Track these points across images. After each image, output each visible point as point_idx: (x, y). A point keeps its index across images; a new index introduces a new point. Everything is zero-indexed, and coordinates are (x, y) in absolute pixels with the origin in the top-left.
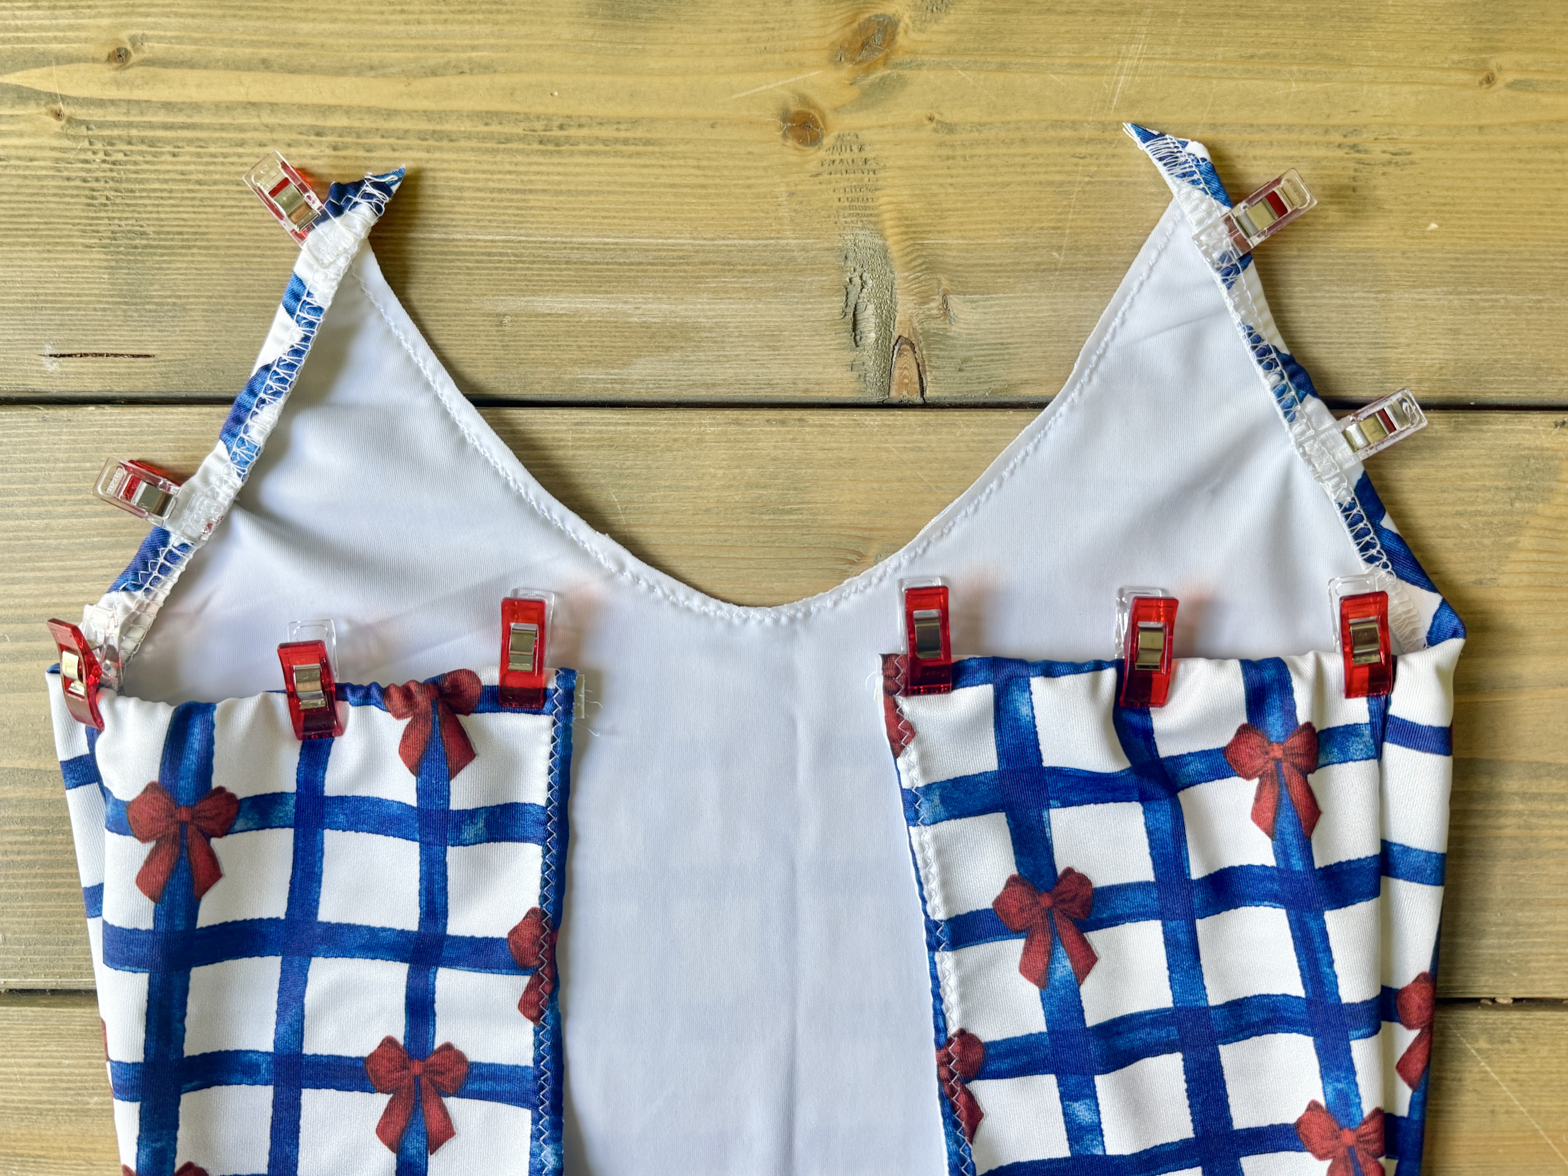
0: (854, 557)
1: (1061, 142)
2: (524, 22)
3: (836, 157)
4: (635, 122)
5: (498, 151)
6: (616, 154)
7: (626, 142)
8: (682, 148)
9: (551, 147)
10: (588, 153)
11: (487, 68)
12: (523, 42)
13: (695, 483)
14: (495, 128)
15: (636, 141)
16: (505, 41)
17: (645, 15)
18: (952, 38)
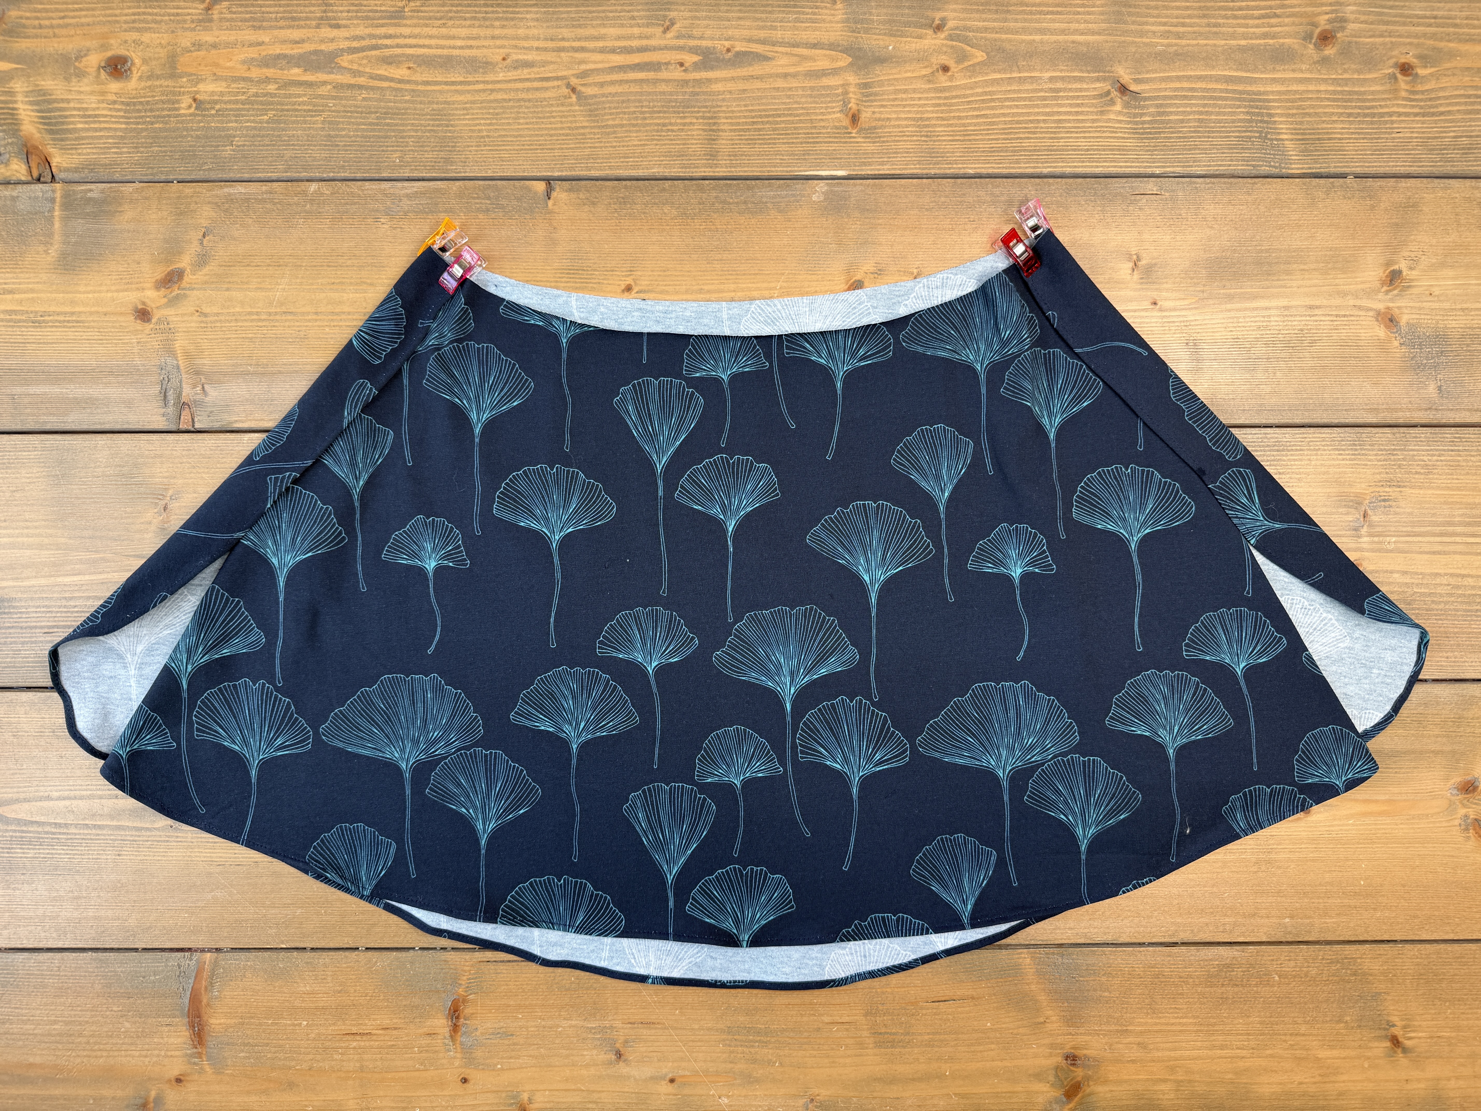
0: (161, 497)
1: (252, 321)
2: (27, 272)
3: (158, 327)
4: (73, 313)
5: (14, 326)
6: (64, 327)
7: (68, 321)
8: (92, 324)
9: (37, 324)
10: (52, 327)
11: (11, 292)
12: (26, 281)
13: (93, 466)
14: (14, 317)
15: (73, 321)
16: (18, 281)
17: (78, 269)
18: (207, 277)
